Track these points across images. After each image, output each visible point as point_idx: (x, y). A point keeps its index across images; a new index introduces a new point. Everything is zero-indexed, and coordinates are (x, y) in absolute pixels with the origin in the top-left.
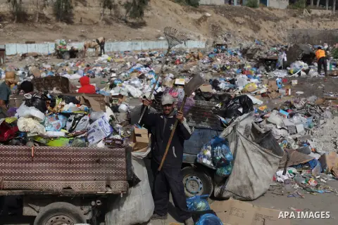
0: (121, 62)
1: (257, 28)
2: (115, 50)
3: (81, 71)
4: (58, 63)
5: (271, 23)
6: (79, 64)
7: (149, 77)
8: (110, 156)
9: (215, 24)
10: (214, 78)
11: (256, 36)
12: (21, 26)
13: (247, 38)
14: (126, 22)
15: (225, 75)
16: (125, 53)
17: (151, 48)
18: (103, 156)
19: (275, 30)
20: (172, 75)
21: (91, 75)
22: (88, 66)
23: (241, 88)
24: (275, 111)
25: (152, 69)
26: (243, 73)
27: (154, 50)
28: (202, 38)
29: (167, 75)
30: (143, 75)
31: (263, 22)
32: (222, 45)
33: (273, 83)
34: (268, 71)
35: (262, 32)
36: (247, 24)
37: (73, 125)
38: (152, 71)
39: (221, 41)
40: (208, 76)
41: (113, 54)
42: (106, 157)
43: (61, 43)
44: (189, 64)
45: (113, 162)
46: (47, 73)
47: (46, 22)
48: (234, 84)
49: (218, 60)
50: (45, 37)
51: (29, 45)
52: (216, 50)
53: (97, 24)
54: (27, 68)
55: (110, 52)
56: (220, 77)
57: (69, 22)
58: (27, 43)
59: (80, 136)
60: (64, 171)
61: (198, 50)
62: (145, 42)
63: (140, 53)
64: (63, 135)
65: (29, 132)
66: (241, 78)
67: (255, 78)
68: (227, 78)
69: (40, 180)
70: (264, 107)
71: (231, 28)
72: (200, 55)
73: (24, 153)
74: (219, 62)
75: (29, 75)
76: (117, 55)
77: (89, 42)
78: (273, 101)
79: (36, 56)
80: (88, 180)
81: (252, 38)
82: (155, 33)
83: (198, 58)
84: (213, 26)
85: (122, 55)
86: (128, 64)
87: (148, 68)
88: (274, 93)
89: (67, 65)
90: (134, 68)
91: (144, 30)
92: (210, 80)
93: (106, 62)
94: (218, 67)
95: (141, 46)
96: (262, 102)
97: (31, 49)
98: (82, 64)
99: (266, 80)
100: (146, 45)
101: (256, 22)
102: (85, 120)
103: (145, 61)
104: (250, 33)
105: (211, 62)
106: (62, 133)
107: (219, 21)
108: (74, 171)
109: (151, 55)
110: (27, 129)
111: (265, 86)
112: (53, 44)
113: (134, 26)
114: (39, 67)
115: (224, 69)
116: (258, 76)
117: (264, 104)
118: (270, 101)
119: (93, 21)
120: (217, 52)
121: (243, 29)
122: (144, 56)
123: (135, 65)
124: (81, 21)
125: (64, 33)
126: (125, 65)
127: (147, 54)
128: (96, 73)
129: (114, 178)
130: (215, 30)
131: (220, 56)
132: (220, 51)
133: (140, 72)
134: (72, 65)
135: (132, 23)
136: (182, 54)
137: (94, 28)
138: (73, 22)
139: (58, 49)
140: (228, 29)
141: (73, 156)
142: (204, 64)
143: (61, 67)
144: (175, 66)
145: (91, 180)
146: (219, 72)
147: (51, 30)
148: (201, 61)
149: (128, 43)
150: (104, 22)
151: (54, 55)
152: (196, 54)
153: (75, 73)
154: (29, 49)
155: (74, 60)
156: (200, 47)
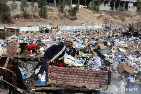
0: (67, 34)
1: (123, 20)
2: (64, 30)
3: (50, 38)
4: (41, 35)
5: (130, 18)
6: (49, 35)
7: (78, 41)
8: (102, 74)
9: (106, 19)
10: (105, 41)
11: (123, 23)
12: (26, 20)
13: (119, 24)
14: (69, 18)
15: (110, 40)
16: (68, 31)
17: (79, 29)
18: (99, 74)
19: (131, 21)
20: (87, 40)
21: (54, 40)
22: (53, 36)
23: (116, 45)
24: (131, 55)
25: (79, 37)
26: (117, 39)
27: (80, 29)
28: (100, 24)
29: (85, 40)
30: (76, 40)
31: (126, 17)
32: (108, 27)
33: (130, 43)
34: (128, 38)
35: (126, 22)
36: (119, 18)
37: (86, 62)
38: (79, 38)
39: (108, 25)
40: (103, 40)
41: (63, 31)
42: (100, 74)
43: (42, 27)
44: (95, 35)
45: (103, 77)
46: (36, 39)
47: (36, 18)
48: (114, 43)
49: (107, 33)
50: (36, 24)
51: (29, 28)
52: (106, 29)
53: (57, 19)
54: (28, 37)
55: (62, 30)
56: (108, 41)
57: (45, 18)
58: (28, 27)
59: (89, 66)
60: (83, 79)
61: (99, 29)
62: (77, 26)
63: (74, 31)
64: (82, 66)
65: (69, 64)
66: (117, 41)
67: (122, 41)
68: (111, 41)
69: (73, 82)
70: (127, 53)
71: (112, 20)
72: (100, 31)
73: (67, 70)
74: (107, 34)
75: (29, 40)
76: (65, 32)
77: (53, 26)
78: (130, 51)
79: (32, 32)
80: (92, 84)
81: (122, 24)
82: (81, 22)
83: (99, 33)
84: (105, 19)
85: (67, 31)
86: (70, 35)
87: (77, 37)
88: (131, 47)
89: (44, 36)
90: (72, 37)
91: (76, 21)
92: (104, 42)
93: (60, 34)
94: (107, 36)
95: (75, 28)
96: (126, 51)
97: (30, 29)
98: (51, 35)
99: (127, 42)
100: (77, 27)
101: (123, 18)
102: (91, 60)
103: (76, 34)
104: (121, 22)
105: (104, 34)
106: (82, 65)
107: (108, 17)
108: (87, 79)
109: (79, 31)
110: (68, 63)
111: (127, 44)
112: (39, 27)
113: (72, 19)
114: (33, 37)
115: (109, 37)
116: (124, 40)
117: (126, 52)
118: (129, 50)
119: (55, 18)
120: (107, 30)
121: (118, 20)
122: (76, 32)
123: (72, 36)
124: (50, 18)
125: (43, 23)
126: (68, 36)
127: (77, 31)
128: (56, 39)
129: (103, 83)
130: (106, 21)
131: (108, 32)
132: (108, 30)
133: (74, 39)
134: (46, 36)
135: (71, 18)
136: (92, 31)
137: (55, 20)
138: (47, 18)
139: (41, 29)
140: (111, 21)
141: (87, 73)
142: (101, 35)
143: (42, 36)
144: (89, 36)
145: (94, 84)
146: (107, 38)
147: (38, 21)
148: (100, 34)
149: (69, 27)
150: (60, 18)
151: (39, 31)
152: (98, 31)
153: (47, 39)
154: (29, 29)
155: (47, 34)
156: (100, 28)
